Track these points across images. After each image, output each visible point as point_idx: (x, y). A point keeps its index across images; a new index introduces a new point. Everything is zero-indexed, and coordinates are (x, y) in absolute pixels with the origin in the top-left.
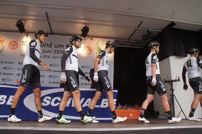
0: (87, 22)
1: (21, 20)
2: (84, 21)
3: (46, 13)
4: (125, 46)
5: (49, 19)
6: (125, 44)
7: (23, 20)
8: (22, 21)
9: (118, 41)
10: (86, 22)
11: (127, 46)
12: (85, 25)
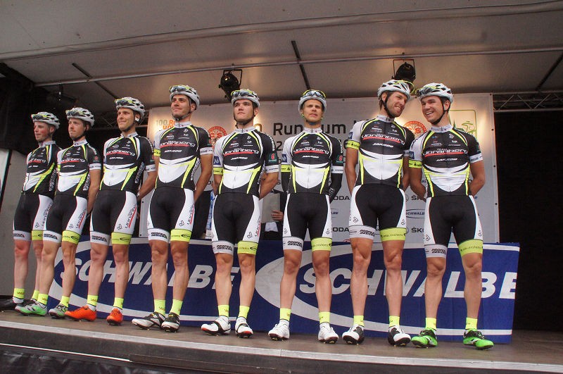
0: (408, 51)
1: (230, 70)
2: (399, 51)
3: (293, 43)
4: (529, 108)
5: (301, 57)
6: (528, 102)
7: (235, 70)
8: (234, 73)
9: (506, 97)
10: (403, 54)
11: (535, 110)
12: (402, 63)
